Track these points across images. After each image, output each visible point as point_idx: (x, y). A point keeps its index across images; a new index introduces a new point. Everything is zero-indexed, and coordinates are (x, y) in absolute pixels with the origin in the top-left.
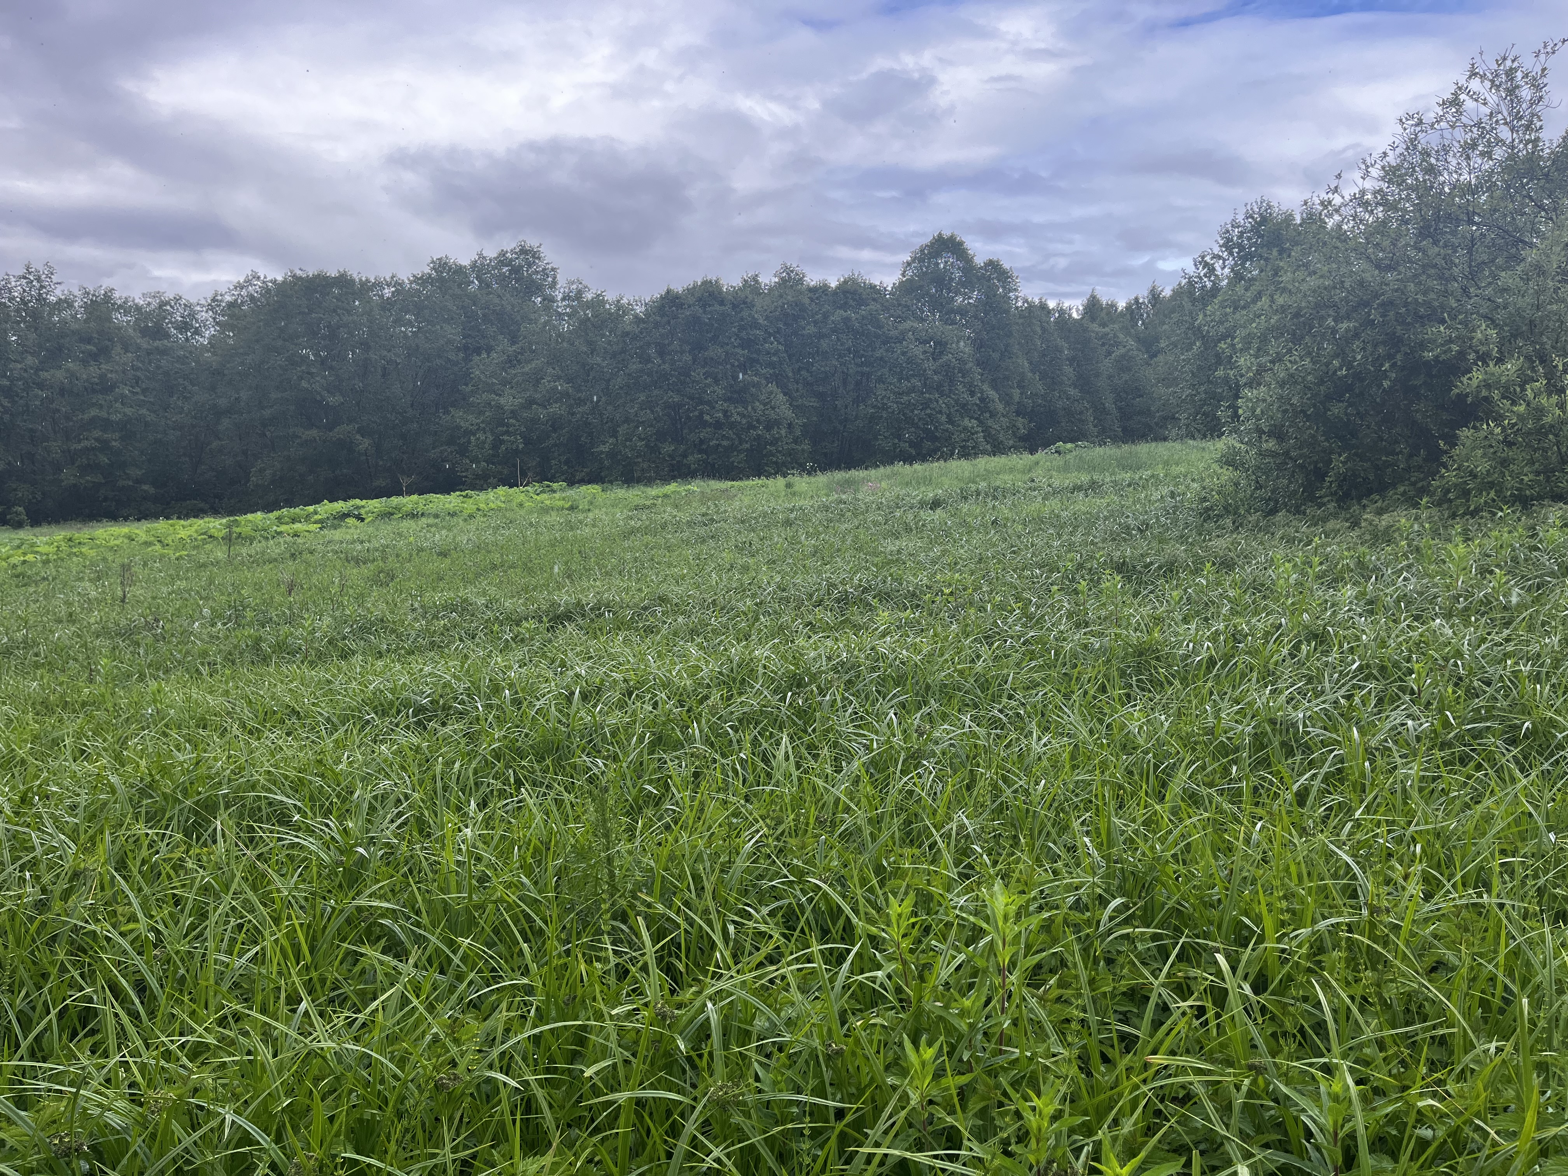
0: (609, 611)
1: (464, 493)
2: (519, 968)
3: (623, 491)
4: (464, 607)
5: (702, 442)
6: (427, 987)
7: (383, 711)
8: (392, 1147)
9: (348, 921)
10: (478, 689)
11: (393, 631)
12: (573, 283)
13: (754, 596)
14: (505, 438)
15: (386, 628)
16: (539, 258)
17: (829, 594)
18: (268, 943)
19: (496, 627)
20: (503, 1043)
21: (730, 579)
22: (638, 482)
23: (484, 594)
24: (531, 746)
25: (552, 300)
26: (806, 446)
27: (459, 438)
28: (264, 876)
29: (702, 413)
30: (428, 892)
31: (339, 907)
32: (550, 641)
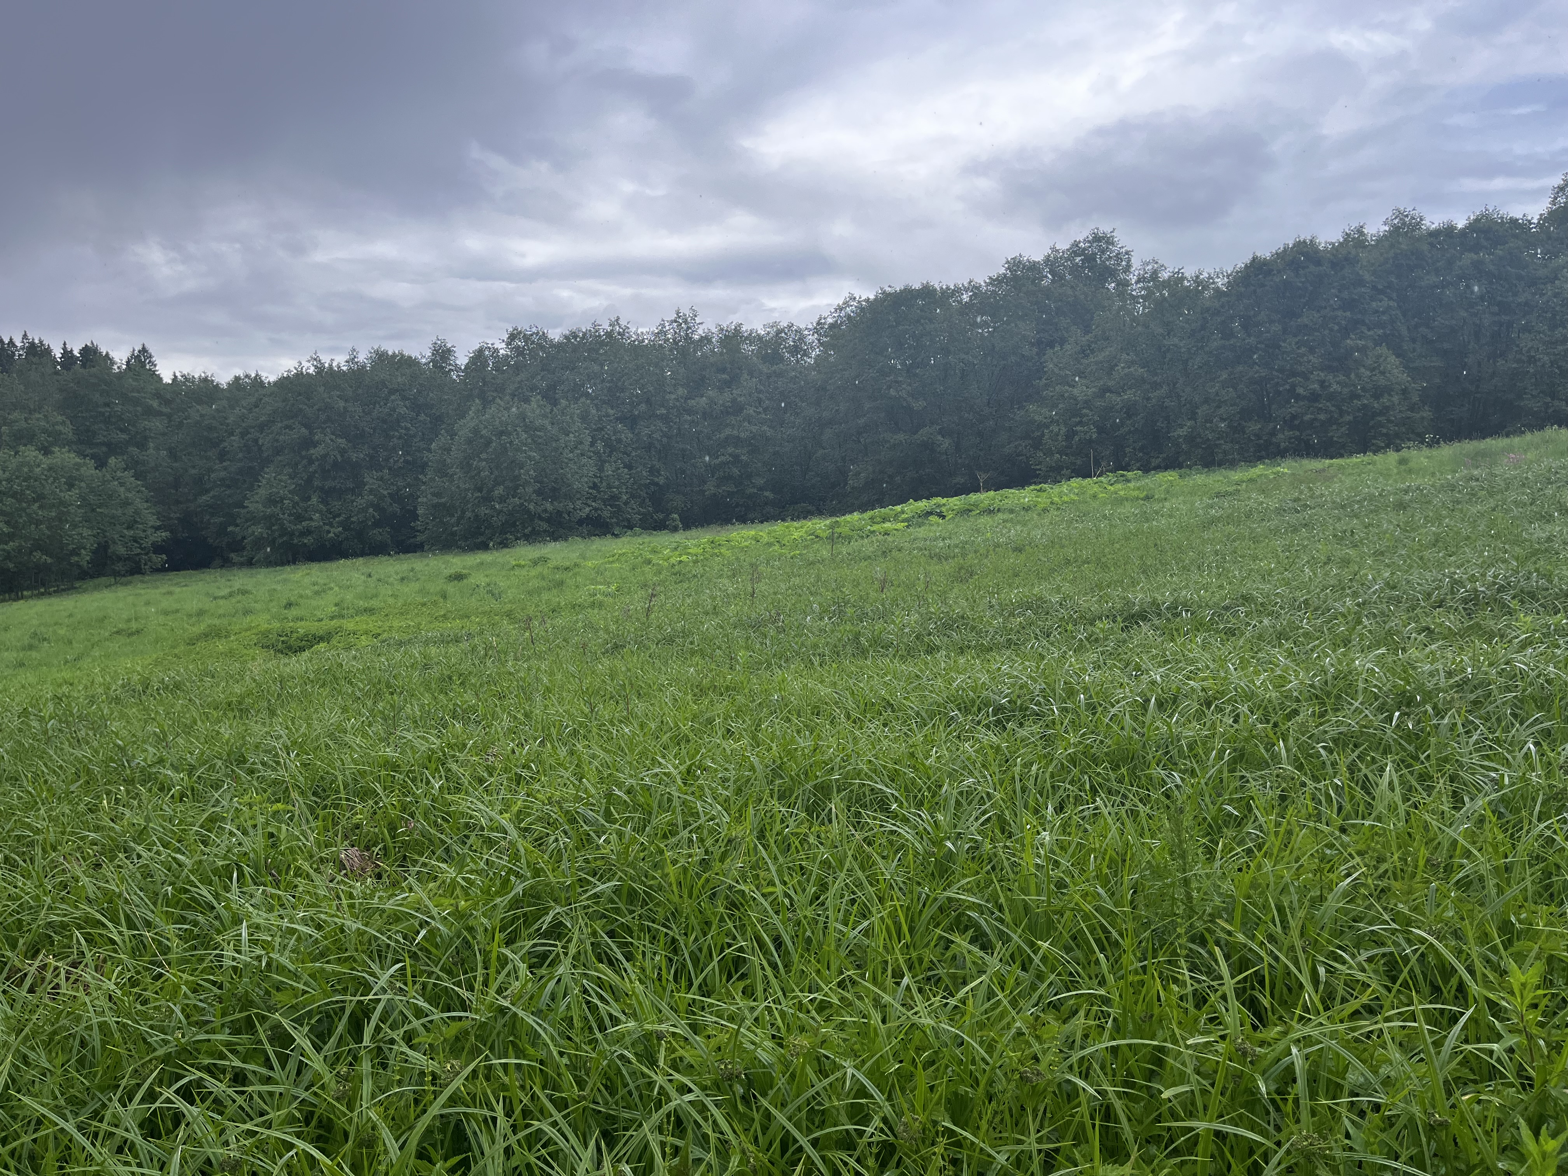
0: (1187, 611)
1: (1038, 487)
2: (1097, 976)
3: (1203, 477)
4: (1038, 606)
5: (1294, 417)
6: (1011, 982)
7: (965, 710)
8: (984, 1125)
9: (941, 909)
10: (1053, 690)
11: (973, 628)
12: (1148, 264)
13: (1355, 595)
14: (1078, 428)
15: (967, 625)
16: (1113, 244)
17: (1453, 593)
18: (875, 919)
19: (1070, 627)
20: (1082, 1048)
21: (1326, 574)
22: (1220, 465)
23: (1058, 590)
24: (1106, 754)
25: (1127, 283)
26: (1426, 413)
27: (1033, 432)
28: (869, 857)
29: (1293, 387)
30: (1010, 890)
31: (933, 896)
32: (1125, 641)
